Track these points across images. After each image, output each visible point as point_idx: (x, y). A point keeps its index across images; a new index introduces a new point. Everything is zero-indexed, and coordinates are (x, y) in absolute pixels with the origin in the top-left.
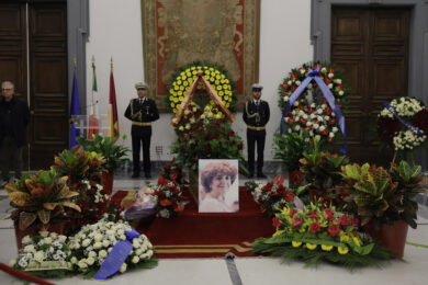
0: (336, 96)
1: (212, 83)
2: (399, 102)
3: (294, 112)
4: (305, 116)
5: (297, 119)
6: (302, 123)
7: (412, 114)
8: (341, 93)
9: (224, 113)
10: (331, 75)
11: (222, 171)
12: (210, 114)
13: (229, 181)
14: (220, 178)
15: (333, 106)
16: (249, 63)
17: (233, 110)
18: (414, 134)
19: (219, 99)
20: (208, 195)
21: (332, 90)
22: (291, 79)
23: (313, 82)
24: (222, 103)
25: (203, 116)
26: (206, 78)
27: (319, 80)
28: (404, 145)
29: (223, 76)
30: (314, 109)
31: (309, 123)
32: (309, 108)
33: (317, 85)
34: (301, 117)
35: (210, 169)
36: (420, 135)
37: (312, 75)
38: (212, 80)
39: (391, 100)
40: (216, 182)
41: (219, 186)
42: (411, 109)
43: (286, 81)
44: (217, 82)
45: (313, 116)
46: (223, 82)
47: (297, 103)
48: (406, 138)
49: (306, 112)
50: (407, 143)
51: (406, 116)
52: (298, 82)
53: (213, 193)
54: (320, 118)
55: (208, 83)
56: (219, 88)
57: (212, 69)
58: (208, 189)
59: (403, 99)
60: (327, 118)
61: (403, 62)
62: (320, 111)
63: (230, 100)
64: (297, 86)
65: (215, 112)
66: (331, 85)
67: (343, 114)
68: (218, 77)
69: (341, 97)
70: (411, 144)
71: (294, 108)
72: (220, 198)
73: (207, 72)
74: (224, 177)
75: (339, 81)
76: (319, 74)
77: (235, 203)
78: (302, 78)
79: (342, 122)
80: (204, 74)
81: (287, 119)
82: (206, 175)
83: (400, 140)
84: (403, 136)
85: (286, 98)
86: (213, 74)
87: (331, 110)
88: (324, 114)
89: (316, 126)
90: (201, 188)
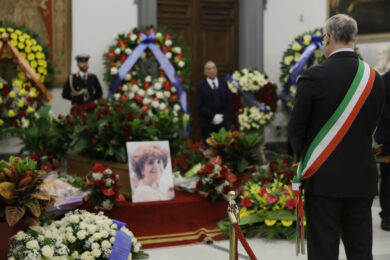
0: (176, 67)
1: (20, 50)
2: (242, 75)
3: (125, 88)
4: (141, 92)
5: (132, 96)
6: (138, 101)
7: (256, 88)
8: (181, 64)
9: (38, 89)
10: (168, 43)
11: (153, 155)
12: (23, 92)
13: (162, 164)
14: (151, 163)
15: (173, 80)
16: (60, 25)
17: (49, 85)
18: (261, 111)
19: (32, 71)
20: (141, 182)
21: (172, 61)
22: (119, 46)
23: (148, 51)
24: (37, 77)
25: (12, 94)
26: (13, 44)
27: (155, 48)
28: (250, 124)
29: (34, 42)
30: (151, 84)
31: (146, 101)
32: (144, 82)
33: (153, 55)
34: (136, 94)
35: (141, 153)
36: (266, 112)
37: (146, 42)
38: (21, 46)
39: (232, 73)
40: (147, 168)
41: (152, 172)
42: (256, 83)
43: (112, 49)
44: (28, 50)
45: (150, 91)
46: (35, 49)
47: (129, 77)
48: (252, 116)
49: (141, 87)
50: (254, 121)
51: (250, 92)
52: (128, 51)
53: (146, 179)
54: (160, 95)
55: (16, 51)
56: (31, 57)
57: (19, 32)
58: (140, 176)
59: (245, 71)
60: (167, 94)
61: (233, 28)
62: (158, 85)
63: (45, 73)
64: (126, 56)
65: (27, 89)
66: (169, 55)
67: (185, 89)
68: (29, 43)
69: (181, 69)
70: (257, 122)
71: (124, 82)
72: (154, 185)
73: (14, 36)
74: (156, 161)
75: (178, 50)
76: (155, 41)
77: (171, 189)
78: (133, 46)
79: (184, 98)
80: (10, 39)
81: (117, 96)
82: (137, 160)
83: (246, 119)
84: (249, 113)
85: (114, 70)
86: (22, 39)
87: (171, 85)
88: (163, 89)
89: (156, 104)
90: (132, 174)
